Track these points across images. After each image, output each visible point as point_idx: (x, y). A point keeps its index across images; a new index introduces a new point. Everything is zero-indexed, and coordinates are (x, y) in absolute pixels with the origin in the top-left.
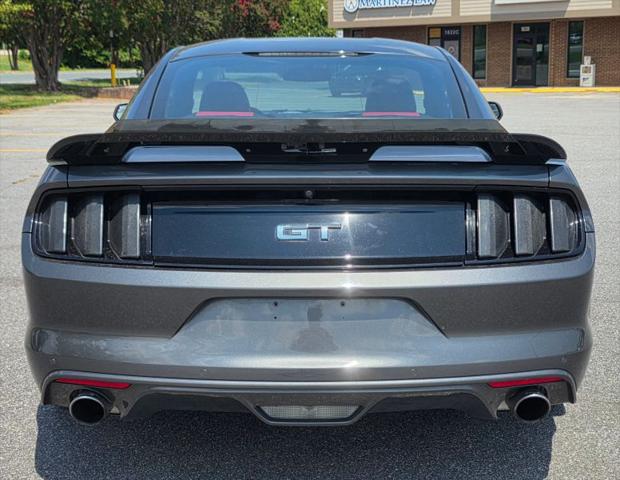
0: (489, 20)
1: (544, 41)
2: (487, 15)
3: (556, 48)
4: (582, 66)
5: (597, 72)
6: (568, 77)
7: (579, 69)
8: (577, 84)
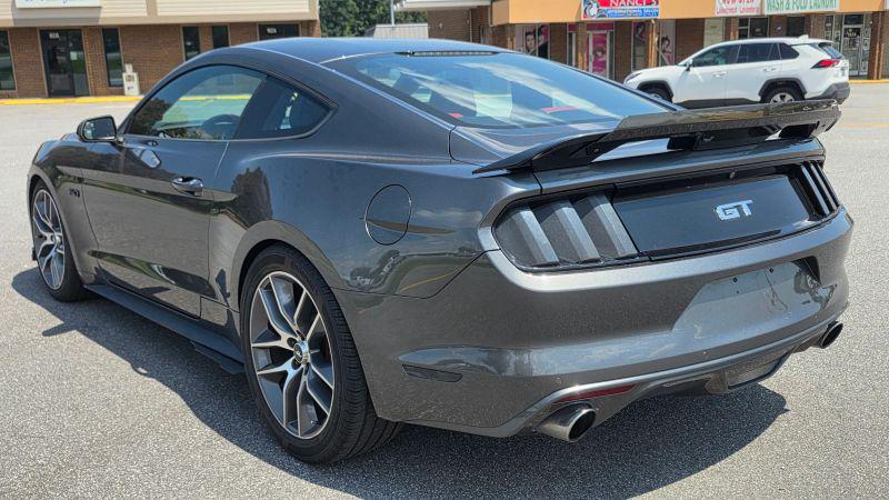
0: (11, 25)
1: (79, 48)
2: (9, 20)
3: (92, 57)
4: (124, 75)
5: (140, 80)
6: (110, 85)
7: (121, 77)
8: (122, 93)
